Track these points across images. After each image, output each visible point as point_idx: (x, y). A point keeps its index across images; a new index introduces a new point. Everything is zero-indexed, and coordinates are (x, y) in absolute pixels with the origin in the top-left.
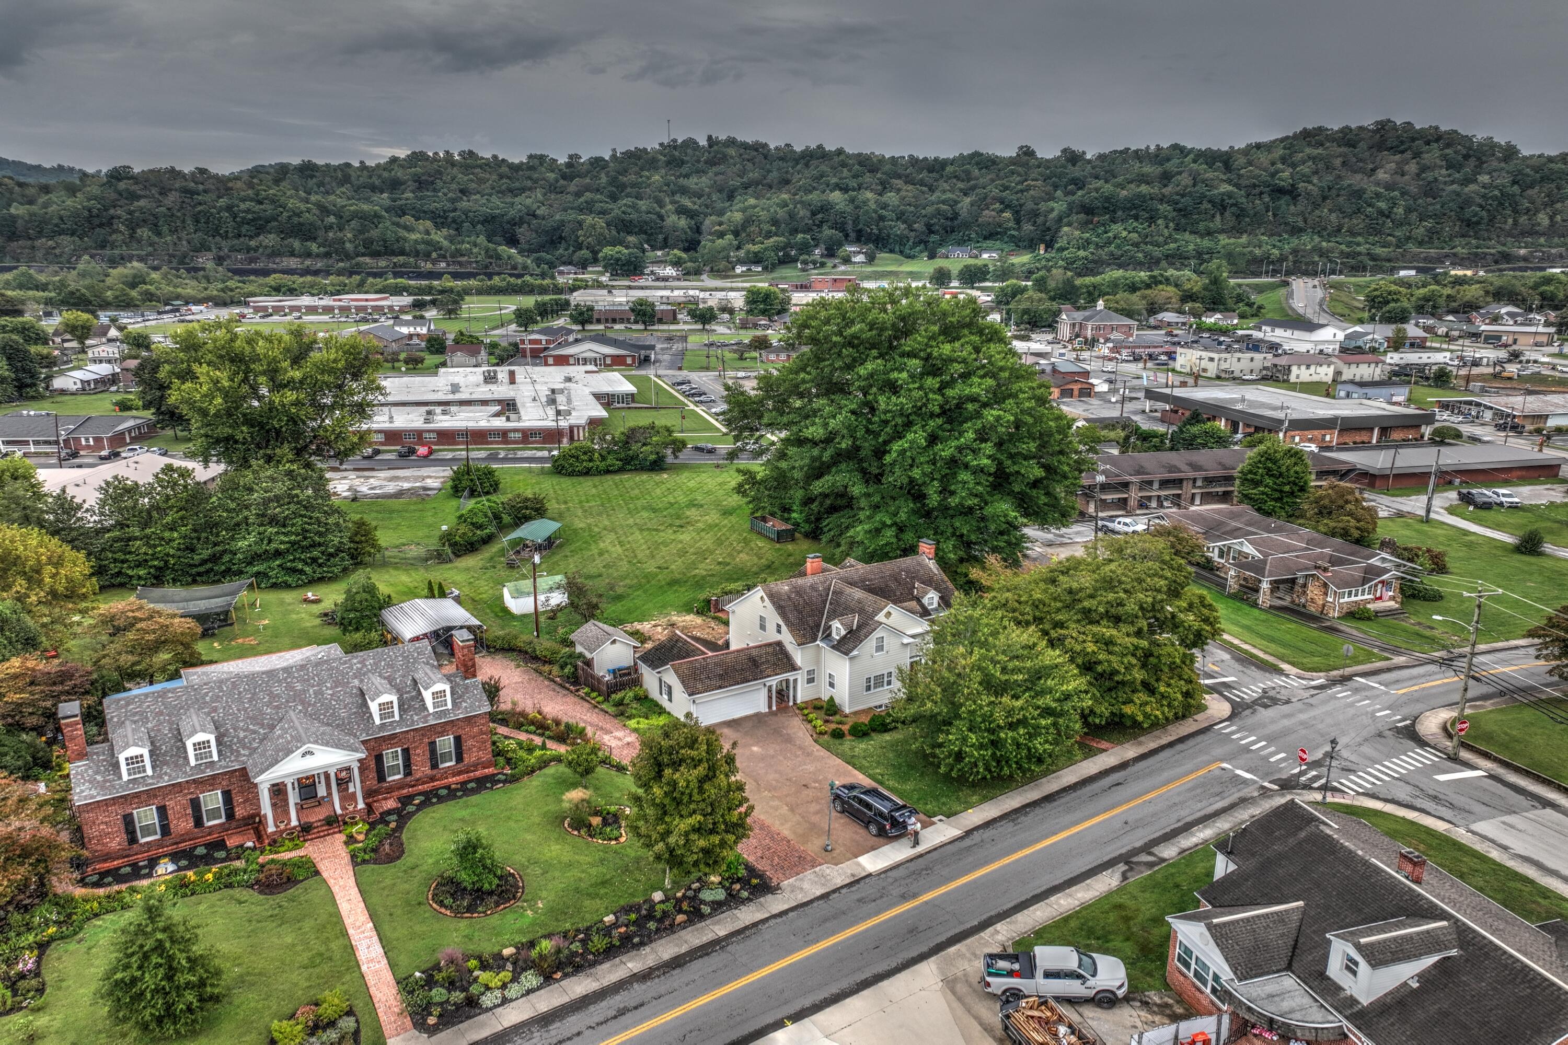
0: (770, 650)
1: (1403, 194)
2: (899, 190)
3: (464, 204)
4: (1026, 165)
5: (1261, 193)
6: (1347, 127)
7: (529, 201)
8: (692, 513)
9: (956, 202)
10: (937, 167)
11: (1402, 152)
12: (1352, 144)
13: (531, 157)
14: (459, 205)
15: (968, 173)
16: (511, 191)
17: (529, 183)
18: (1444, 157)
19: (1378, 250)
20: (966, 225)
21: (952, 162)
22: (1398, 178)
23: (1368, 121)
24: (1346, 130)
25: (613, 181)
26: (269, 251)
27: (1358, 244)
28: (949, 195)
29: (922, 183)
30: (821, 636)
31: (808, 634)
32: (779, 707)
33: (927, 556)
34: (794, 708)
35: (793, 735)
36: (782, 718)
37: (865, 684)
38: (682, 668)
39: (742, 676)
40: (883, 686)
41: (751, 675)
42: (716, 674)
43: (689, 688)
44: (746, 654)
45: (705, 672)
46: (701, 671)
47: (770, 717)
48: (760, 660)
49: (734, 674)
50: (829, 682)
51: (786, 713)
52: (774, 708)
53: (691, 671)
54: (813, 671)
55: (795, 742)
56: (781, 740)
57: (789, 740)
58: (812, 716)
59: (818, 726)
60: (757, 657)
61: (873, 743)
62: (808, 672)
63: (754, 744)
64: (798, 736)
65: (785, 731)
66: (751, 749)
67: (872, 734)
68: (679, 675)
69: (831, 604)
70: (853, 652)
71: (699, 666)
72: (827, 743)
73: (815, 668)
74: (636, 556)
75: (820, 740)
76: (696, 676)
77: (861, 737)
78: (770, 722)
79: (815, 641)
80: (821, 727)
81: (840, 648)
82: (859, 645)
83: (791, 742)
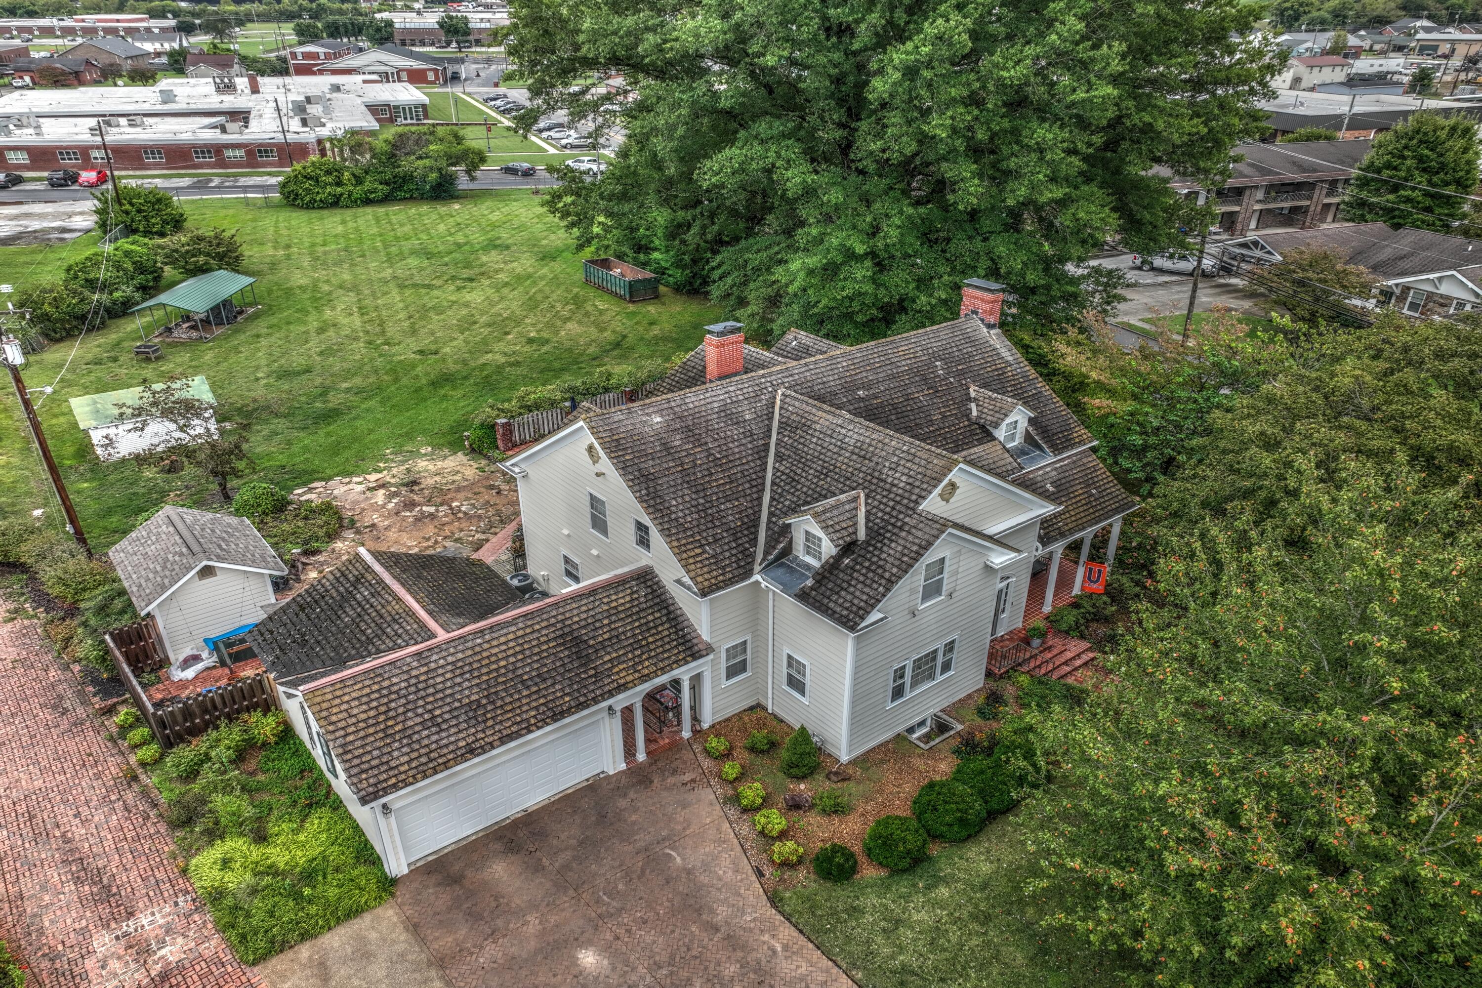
0: (622, 599)
8: (492, 259)
30: (763, 560)
31: (727, 554)
32: (653, 747)
33: (982, 320)
34: (698, 748)
35: (704, 879)
36: (665, 794)
37: (891, 685)
38: (346, 698)
39: (542, 701)
40: (932, 677)
41: (567, 690)
42: (457, 704)
43: (363, 772)
44: (553, 620)
45: (421, 703)
46: (409, 703)
47: (632, 794)
48: (593, 638)
49: (516, 696)
50: (790, 677)
51: (674, 772)
52: (641, 757)
53: (374, 704)
54: (745, 642)
55: (712, 911)
56: (666, 904)
57: (692, 901)
58: (751, 792)
59: (774, 834)
60: (584, 627)
61: (943, 892)
62: (727, 650)
63: (586, 935)
64: (720, 879)
65: (678, 860)
66: (574, 962)
67: (934, 850)
68: (331, 728)
69: (779, 457)
70: (863, 618)
71: (403, 685)
72: (812, 910)
73: (748, 637)
74: (383, 332)
75: (788, 895)
76: (390, 723)
77: (904, 871)
78: (634, 818)
79: (749, 573)
80: (783, 835)
81: (825, 601)
82: (884, 596)
83: (699, 911)
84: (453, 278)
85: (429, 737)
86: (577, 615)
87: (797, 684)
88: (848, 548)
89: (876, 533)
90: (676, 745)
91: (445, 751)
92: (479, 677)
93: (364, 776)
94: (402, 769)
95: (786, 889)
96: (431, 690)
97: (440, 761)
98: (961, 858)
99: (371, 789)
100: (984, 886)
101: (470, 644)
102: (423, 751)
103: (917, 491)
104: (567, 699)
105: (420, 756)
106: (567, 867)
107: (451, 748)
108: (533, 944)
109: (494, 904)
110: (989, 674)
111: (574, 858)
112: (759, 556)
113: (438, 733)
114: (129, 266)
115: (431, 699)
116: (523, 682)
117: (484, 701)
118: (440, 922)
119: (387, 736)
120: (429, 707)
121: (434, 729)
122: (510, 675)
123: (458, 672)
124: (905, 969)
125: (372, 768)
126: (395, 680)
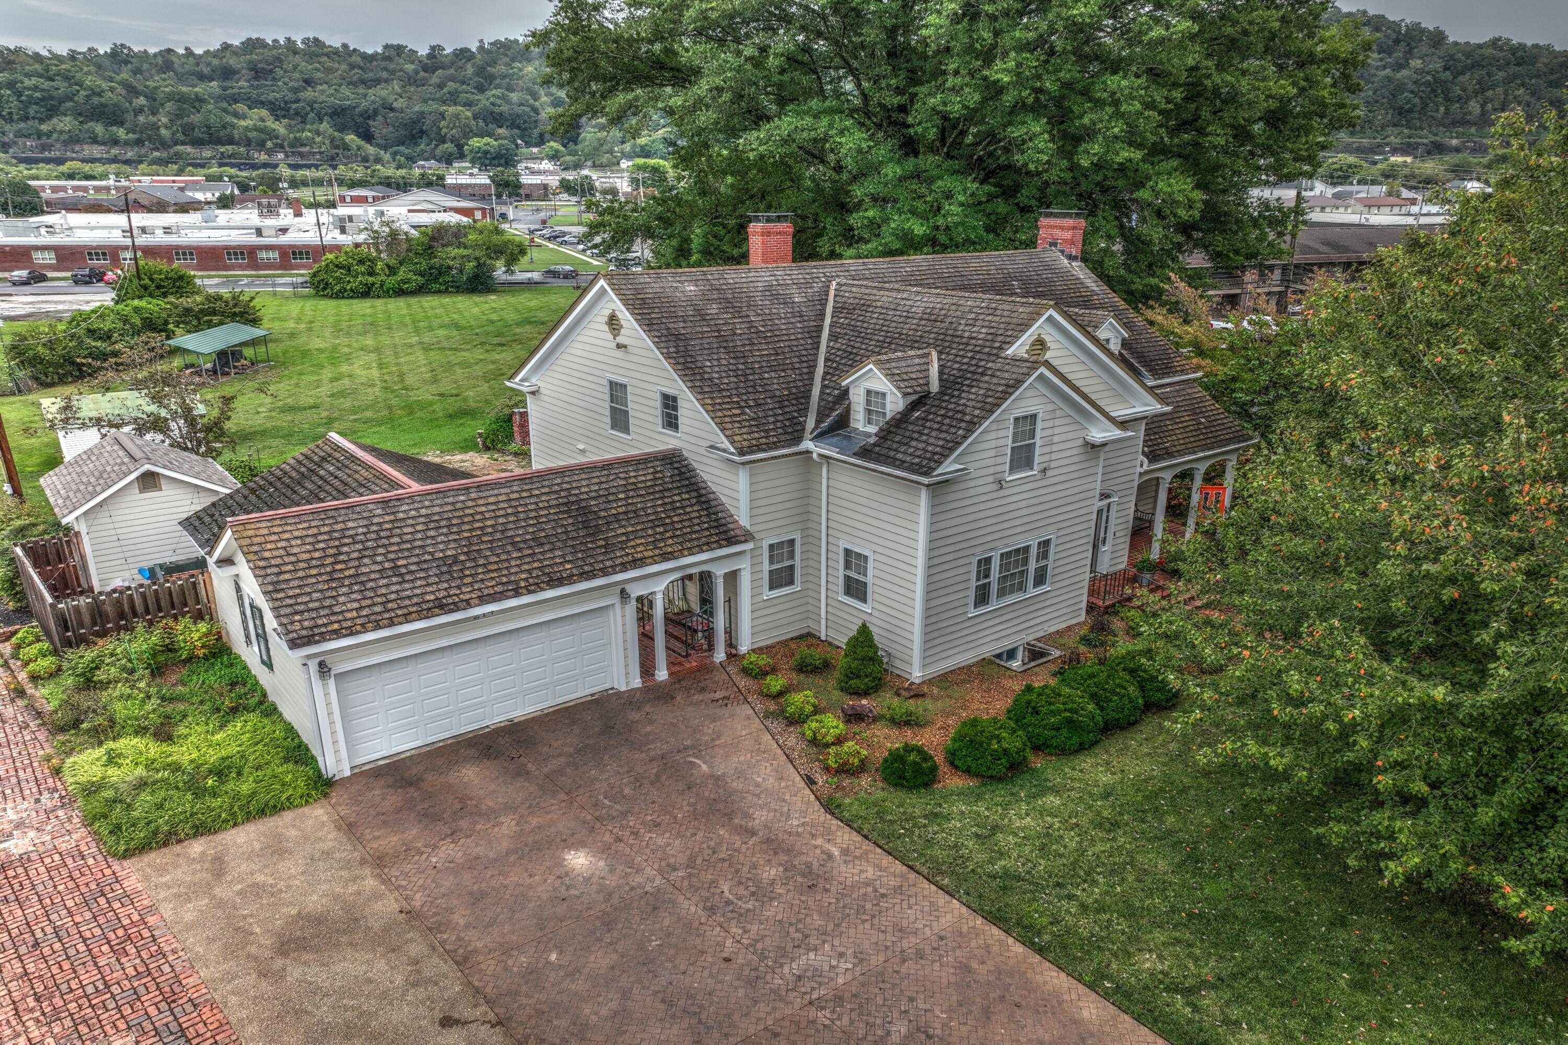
0: (644, 476)
3: (309, 94)
7: (384, 93)
13: (386, 47)
14: (302, 95)
16: (364, 82)
17: (385, 75)
25: (481, 71)
26: (65, 137)
30: (816, 428)
31: (771, 419)
32: (677, 668)
33: (1062, 252)
34: (732, 670)
35: (737, 785)
36: (690, 708)
37: (973, 584)
38: (286, 536)
39: (536, 565)
40: (1022, 587)
41: (569, 558)
42: (427, 557)
43: (296, 613)
44: (556, 488)
45: (381, 550)
46: (366, 549)
47: (647, 708)
48: (605, 510)
49: (504, 557)
50: (848, 579)
51: (703, 690)
52: (662, 674)
53: (322, 545)
54: (792, 542)
55: (747, 816)
56: (686, 808)
57: (721, 806)
58: (799, 700)
59: (829, 739)
60: (594, 498)
61: (1053, 801)
62: (771, 547)
63: (578, 836)
64: (758, 785)
65: (704, 767)
66: (560, 862)
67: (1038, 762)
68: (262, 564)
69: (833, 337)
70: (939, 463)
71: (360, 530)
72: (880, 815)
73: (797, 536)
74: (402, 381)
75: (847, 801)
76: (339, 567)
77: (1000, 779)
78: (648, 729)
79: (798, 440)
80: (839, 741)
81: (892, 453)
82: (965, 438)
83: (730, 816)
84: (483, 344)
85: (390, 588)
86: (585, 487)
87: (856, 589)
88: (920, 401)
89: (950, 384)
90: (706, 668)
91: (407, 602)
92: (458, 533)
93: (297, 618)
94: (348, 615)
95: (847, 795)
96: (396, 540)
97: (399, 612)
98: (1074, 769)
99: (304, 633)
100: (1106, 795)
101: (451, 500)
102: (379, 600)
103: (1000, 338)
104: (568, 566)
105: (374, 605)
106: (560, 772)
107: (415, 600)
108: (505, 845)
109: (458, 806)
110: (1091, 608)
111: (568, 764)
112: (811, 423)
113: (400, 583)
114: (137, 321)
115: (395, 548)
116: (513, 544)
117: (462, 558)
118: (384, 822)
119: (332, 580)
120: (392, 556)
121: (394, 579)
122: (498, 536)
123: (432, 525)
124: (1007, 874)
125: (308, 611)
126: (350, 524)
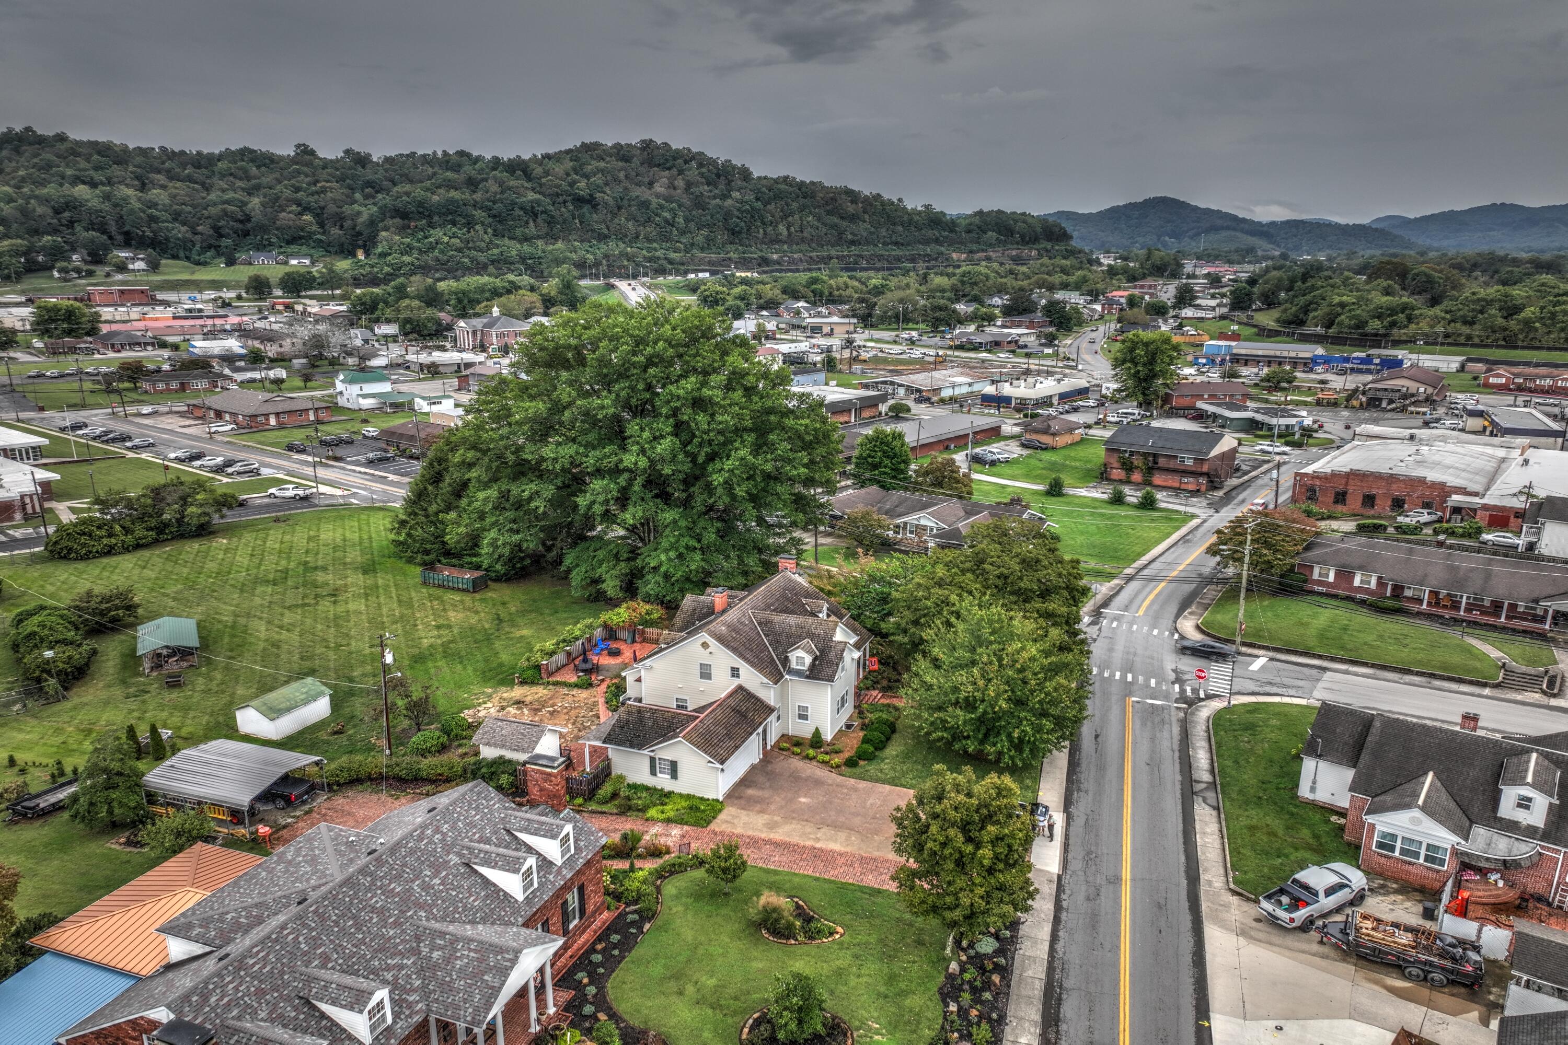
1: (680, 206)
2: (163, 187)
4: (309, 164)
5: (565, 202)
6: (618, 144)
9: (245, 204)
10: (203, 162)
11: (669, 169)
12: (626, 159)
15: (245, 171)
18: (702, 175)
19: (673, 255)
20: (263, 229)
21: (220, 157)
22: (672, 191)
23: (634, 140)
24: (618, 146)
27: (655, 250)
28: (230, 195)
29: (190, 179)
30: (784, 671)
31: (773, 671)
32: (763, 752)
33: (790, 571)
34: (777, 750)
35: (814, 777)
40: (844, 706)
42: (722, 735)
45: (712, 736)
46: (709, 736)
47: (769, 766)
48: (741, 709)
49: (735, 730)
50: (800, 715)
54: (780, 707)
55: (825, 782)
57: (817, 782)
59: (826, 762)
60: (736, 706)
61: (887, 761)
63: (796, 796)
64: (820, 775)
65: (802, 775)
69: (766, 635)
70: (834, 678)
72: (854, 774)
75: (843, 773)
76: (710, 742)
78: (776, 770)
79: (783, 676)
80: (830, 760)
81: (816, 677)
82: (837, 669)
83: (822, 783)
87: (804, 718)
88: (815, 659)
90: (768, 752)
92: (721, 726)
96: (712, 732)
97: (730, 751)
101: (711, 716)
105: (724, 751)
106: (768, 785)
107: (730, 748)
108: (783, 802)
109: (757, 798)
111: (766, 783)
112: (781, 669)
118: (748, 805)
119: (712, 746)
120: (716, 737)
121: (722, 744)
122: (729, 724)
123: (715, 725)
124: (892, 777)
